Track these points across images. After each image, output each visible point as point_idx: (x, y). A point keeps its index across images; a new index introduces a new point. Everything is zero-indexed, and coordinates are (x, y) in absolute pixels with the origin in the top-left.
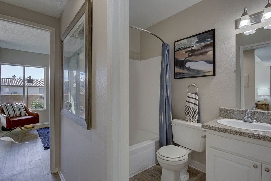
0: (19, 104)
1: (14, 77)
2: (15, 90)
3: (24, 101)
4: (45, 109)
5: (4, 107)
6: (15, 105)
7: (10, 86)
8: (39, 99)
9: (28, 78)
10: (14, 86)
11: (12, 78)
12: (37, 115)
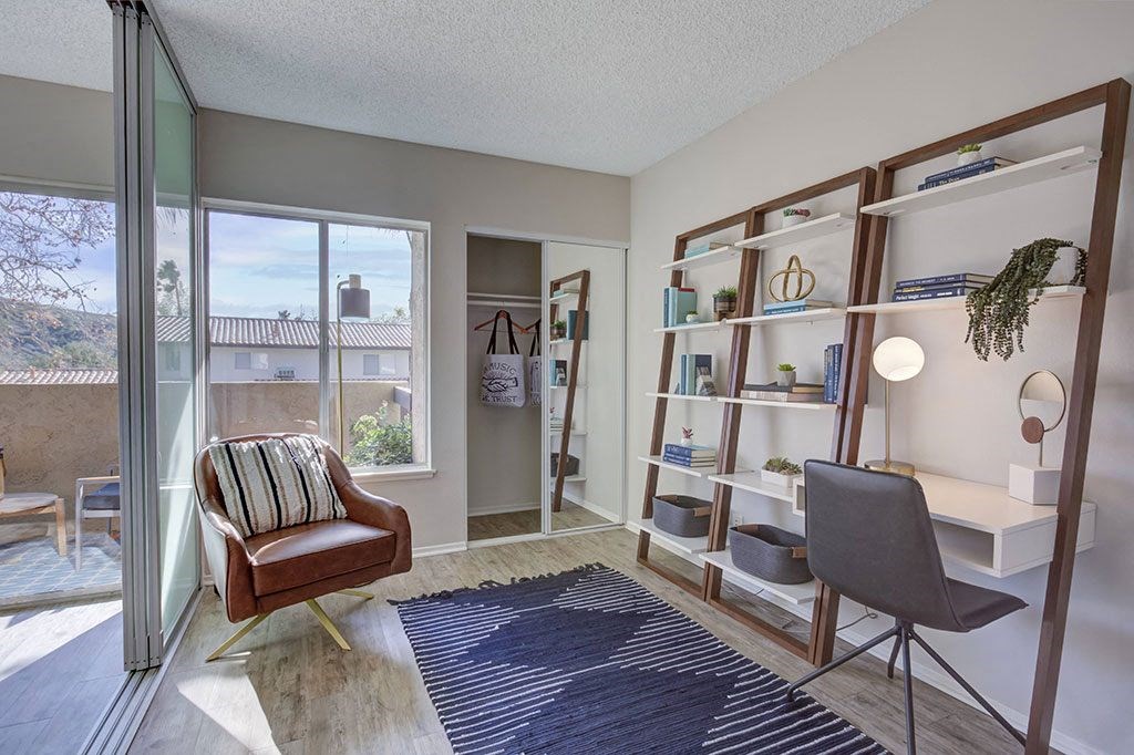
0: (301, 440)
1: (284, 315)
2: (287, 361)
3: (324, 422)
4: (430, 469)
5: (221, 461)
6: (277, 450)
7: (270, 346)
8: (385, 405)
9: (343, 287)
10: (282, 346)
11: (277, 317)
12: (401, 514)
